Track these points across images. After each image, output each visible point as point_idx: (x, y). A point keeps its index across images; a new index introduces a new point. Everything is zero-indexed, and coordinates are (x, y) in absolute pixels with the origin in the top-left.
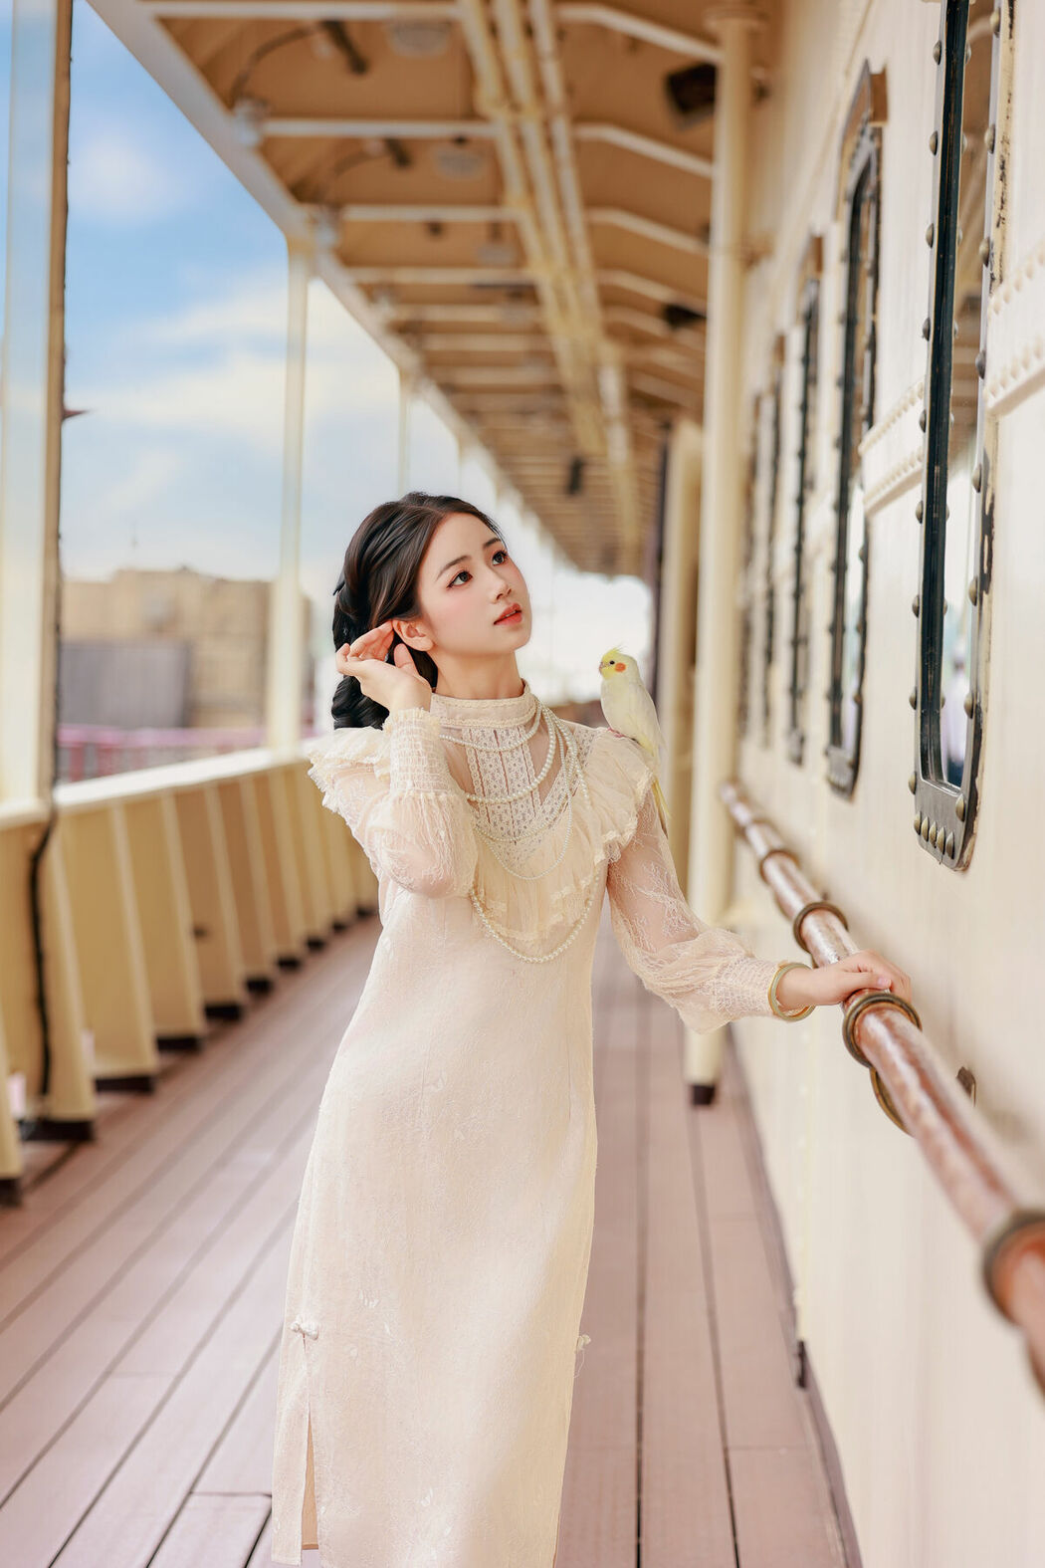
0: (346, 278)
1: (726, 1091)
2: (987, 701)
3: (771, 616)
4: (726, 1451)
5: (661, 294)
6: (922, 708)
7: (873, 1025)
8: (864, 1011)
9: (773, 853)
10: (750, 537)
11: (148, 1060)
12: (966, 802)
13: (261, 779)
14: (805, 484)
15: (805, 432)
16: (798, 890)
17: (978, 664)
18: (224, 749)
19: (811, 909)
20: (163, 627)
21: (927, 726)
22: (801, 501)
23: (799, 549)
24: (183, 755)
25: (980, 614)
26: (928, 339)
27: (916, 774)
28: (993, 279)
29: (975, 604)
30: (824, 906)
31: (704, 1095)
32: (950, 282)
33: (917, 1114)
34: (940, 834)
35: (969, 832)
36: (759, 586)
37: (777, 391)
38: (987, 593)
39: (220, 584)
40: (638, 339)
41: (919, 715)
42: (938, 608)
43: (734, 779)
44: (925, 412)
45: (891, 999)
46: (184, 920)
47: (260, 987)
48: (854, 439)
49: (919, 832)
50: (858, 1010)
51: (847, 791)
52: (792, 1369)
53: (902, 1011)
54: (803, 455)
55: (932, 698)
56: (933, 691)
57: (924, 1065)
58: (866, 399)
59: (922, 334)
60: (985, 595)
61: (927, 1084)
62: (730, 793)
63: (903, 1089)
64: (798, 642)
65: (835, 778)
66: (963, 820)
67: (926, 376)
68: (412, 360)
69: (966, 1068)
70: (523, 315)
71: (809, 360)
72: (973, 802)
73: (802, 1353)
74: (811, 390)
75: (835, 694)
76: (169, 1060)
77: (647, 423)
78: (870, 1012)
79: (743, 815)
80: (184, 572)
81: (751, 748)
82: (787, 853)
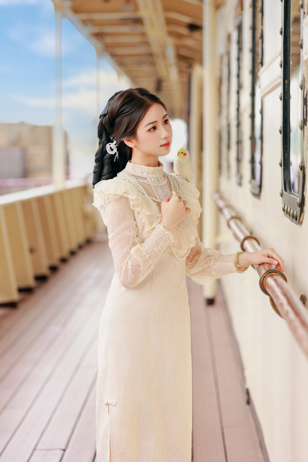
0: (75, 17)
1: (218, 300)
2: (307, 164)
3: (229, 133)
4: (222, 428)
5: (187, 20)
6: (284, 166)
7: (270, 281)
8: (266, 276)
9: (232, 218)
10: (220, 105)
11: (15, 296)
12: (301, 200)
13: (51, 196)
14: (240, 86)
15: (239, 68)
16: (242, 231)
17: (303, 151)
18: (38, 185)
19: (246, 238)
20: (16, 142)
21: (286, 173)
22: (238, 93)
23: (238, 110)
24: (24, 188)
25: (304, 133)
26: (282, 35)
27: (282, 190)
28: (304, 13)
29: (302, 130)
30: (251, 237)
31: (211, 302)
32: (289, 15)
33: (287, 313)
34: (292, 212)
35: (302, 211)
36: (224, 123)
37: (228, 53)
38: (306, 126)
39: (34, 128)
40: (179, 36)
41: (283, 169)
42: (288, 131)
43: (218, 190)
44: (281, 61)
45: (276, 271)
46: (26, 246)
47: (54, 269)
48: (256, 71)
49: (284, 210)
50: (264, 276)
51: (258, 195)
52: (244, 398)
53: (280, 275)
54: (238, 76)
55: (287, 163)
56: (287, 160)
57: (289, 296)
58: (260, 56)
59: (279, 33)
60: (305, 126)
61: (290, 303)
62: (217, 196)
63: (281, 304)
64: (239, 142)
65: (254, 191)
66: (300, 207)
67: (281, 48)
68: (100, 46)
69: (303, 295)
70: (138, 28)
71: (240, 42)
72: (303, 200)
73: (248, 393)
74: (240, 53)
75: (253, 161)
76: (23, 296)
77: (184, 65)
78: (269, 276)
79: (221, 204)
80: (22, 124)
81: (223, 180)
82: (238, 218)
